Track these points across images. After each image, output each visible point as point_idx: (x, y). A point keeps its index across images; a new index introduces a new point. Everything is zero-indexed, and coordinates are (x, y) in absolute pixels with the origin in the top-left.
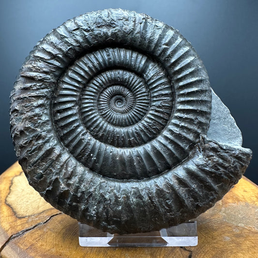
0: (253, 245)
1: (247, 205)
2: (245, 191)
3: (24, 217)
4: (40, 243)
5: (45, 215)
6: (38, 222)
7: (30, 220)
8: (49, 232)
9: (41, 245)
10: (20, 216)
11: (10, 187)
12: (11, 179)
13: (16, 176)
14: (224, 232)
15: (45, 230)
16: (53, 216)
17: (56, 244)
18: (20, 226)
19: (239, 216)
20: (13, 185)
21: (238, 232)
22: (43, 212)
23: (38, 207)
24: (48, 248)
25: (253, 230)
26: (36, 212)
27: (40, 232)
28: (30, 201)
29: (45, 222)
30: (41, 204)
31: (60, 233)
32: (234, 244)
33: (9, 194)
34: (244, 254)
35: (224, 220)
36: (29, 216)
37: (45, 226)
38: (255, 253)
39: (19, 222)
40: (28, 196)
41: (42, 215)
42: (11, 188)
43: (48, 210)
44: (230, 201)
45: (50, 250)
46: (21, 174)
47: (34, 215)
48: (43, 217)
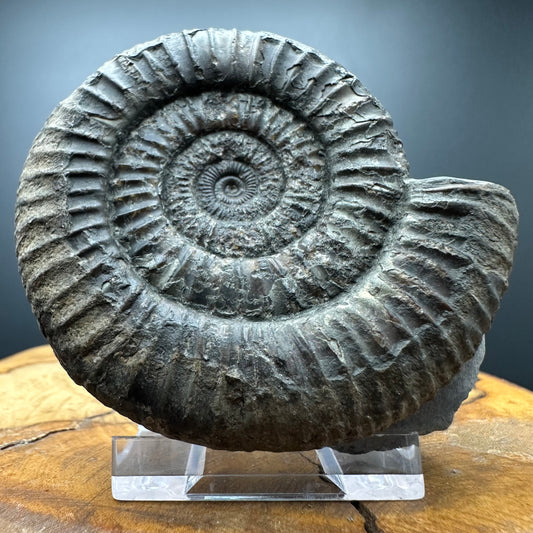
0: (520, 483)
1: (514, 422)
2: (510, 402)
4: (10, 471)
5: (36, 429)
6: (19, 439)
7: (1, 436)
8: (38, 455)
9: (11, 475)
15: (28, 452)
16: (56, 432)
17: (43, 473)
19: (492, 438)
21: (484, 462)
22: (34, 425)
23: (27, 418)
24: (23, 479)
25: (524, 459)
26: (19, 424)
27: (15, 455)
28: (12, 409)
29: (33, 441)
30: (35, 413)
31: (58, 457)
32: (471, 482)
34: (494, 497)
35: (453, 444)
37: (30, 447)
38: (522, 496)
40: (12, 401)
41: (29, 430)
43: (46, 423)
44: (471, 416)
45: (25, 482)
46: (9, 371)
47: (13, 428)
48: (33, 432)
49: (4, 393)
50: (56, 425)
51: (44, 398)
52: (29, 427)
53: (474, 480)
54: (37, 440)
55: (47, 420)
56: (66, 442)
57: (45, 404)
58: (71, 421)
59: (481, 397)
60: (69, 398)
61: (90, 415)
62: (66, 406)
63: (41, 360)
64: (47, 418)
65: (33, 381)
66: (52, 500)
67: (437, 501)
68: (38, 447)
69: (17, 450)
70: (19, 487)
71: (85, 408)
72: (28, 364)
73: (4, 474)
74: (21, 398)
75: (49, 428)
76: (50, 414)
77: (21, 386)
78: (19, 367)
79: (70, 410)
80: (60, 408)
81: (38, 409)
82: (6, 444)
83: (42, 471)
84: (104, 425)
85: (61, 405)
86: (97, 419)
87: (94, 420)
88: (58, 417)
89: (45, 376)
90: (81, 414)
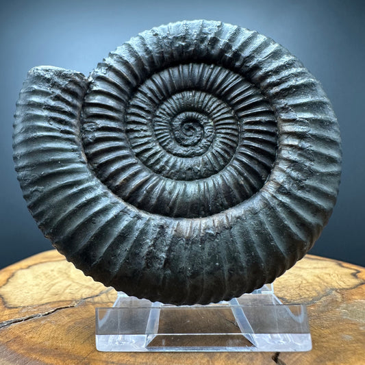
3: (16, 308)
4: (31, 335)
5: (48, 306)
6: (36, 313)
7: (24, 311)
8: (49, 324)
9: (31, 338)
10: (11, 306)
11: (9, 278)
12: (13, 271)
13: (22, 269)
14: (342, 331)
15: (43, 322)
16: (61, 308)
17: (53, 337)
18: (6, 315)
20: (14, 277)
22: (47, 304)
23: (41, 299)
24: (40, 340)
26: (36, 303)
27: (34, 325)
28: (31, 293)
29: (46, 315)
30: (46, 295)
31: (63, 326)
32: (360, 344)
33: (4, 285)
35: (344, 317)
36: (24, 307)
37: (45, 318)
39: (7, 312)
40: (31, 287)
41: (43, 307)
42: (10, 280)
43: (55, 302)
44: (356, 297)
45: (42, 342)
46: (29, 267)
47: (32, 306)
48: (46, 309)
49: (26, 282)
50: (61, 303)
51: (53, 285)
52: (43, 305)
53: (362, 343)
54: (49, 314)
55: (55, 300)
56: (68, 315)
57: (53, 290)
58: (71, 301)
59: (362, 284)
60: (70, 285)
61: (84, 297)
62: (68, 291)
63: (50, 260)
64: (55, 299)
65: (45, 274)
66: (60, 355)
67: (336, 358)
68: (50, 318)
69: (35, 321)
70: (38, 346)
71: (81, 292)
72: (41, 263)
73: (27, 337)
74: (37, 285)
75: (57, 306)
76: (57, 296)
77: (36, 277)
78: (36, 264)
79: (70, 293)
80: (63, 292)
81: (49, 293)
82: (28, 316)
83: (52, 335)
84: (94, 303)
85: (65, 290)
86: (89, 299)
87: (87, 300)
88: (62, 298)
89: (52, 271)
90: (78, 296)
